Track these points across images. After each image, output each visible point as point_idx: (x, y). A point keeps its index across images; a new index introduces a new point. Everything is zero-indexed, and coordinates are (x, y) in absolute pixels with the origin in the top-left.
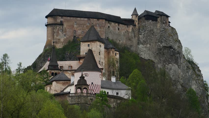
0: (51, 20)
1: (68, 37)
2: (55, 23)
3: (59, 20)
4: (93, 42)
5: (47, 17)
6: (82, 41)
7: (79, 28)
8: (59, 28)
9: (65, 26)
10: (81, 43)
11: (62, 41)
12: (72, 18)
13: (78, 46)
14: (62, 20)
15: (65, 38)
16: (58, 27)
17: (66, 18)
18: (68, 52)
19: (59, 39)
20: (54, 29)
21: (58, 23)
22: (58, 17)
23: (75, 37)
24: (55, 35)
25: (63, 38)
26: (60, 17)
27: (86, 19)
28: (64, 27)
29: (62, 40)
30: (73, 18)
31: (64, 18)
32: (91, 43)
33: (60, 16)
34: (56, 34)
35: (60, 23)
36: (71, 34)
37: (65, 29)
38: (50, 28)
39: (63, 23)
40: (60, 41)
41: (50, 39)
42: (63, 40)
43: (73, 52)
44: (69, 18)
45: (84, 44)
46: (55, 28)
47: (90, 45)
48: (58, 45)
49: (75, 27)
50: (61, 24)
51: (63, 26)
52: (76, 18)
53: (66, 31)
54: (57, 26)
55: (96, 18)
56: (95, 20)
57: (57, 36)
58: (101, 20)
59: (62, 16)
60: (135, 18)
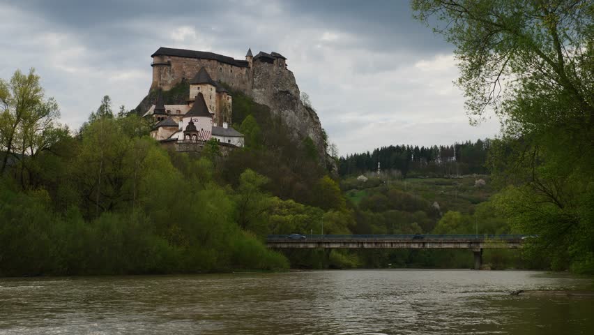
0: (157, 60)
1: (176, 78)
2: (162, 63)
3: (167, 59)
5: (152, 56)
6: (191, 83)
7: (188, 69)
8: (167, 68)
9: (173, 66)
10: (191, 86)
12: (180, 58)
13: (186, 89)
14: (169, 60)
15: (173, 80)
16: (165, 68)
19: (166, 81)
20: (161, 69)
21: (165, 63)
22: (165, 56)
23: (184, 78)
25: (171, 79)
27: (196, 60)
28: (172, 68)
29: (170, 82)
31: (173, 58)
32: (202, 85)
33: (167, 55)
34: (162, 75)
35: (167, 63)
36: (179, 76)
37: (173, 70)
38: (156, 68)
39: (171, 63)
40: (167, 83)
41: (156, 80)
44: (177, 58)
45: (194, 87)
47: (200, 88)
48: (165, 87)
49: (183, 68)
50: (169, 64)
51: (170, 67)
53: (174, 72)
54: (164, 66)
56: (206, 60)
57: (164, 77)
58: (212, 61)
59: (169, 56)
60: (249, 60)
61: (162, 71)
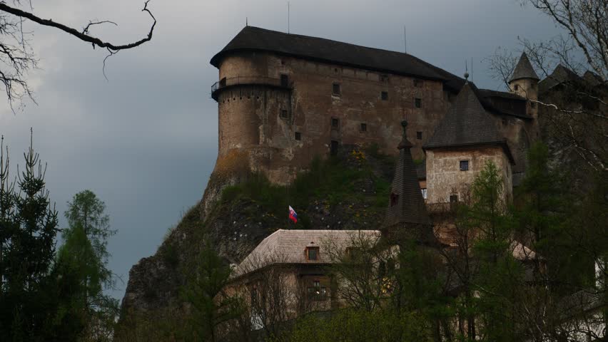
1: (310, 142)
2: (262, 81)
3: (277, 70)
4: (483, 152)
6: (433, 144)
7: (349, 109)
8: (277, 106)
9: (298, 97)
10: (430, 155)
11: (290, 158)
12: (322, 68)
13: (360, 180)
14: (286, 71)
15: (301, 145)
16: (271, 101)
17: (302, 63)
18: (324, 204)
19: (277, 149)
20: (257, 106)
21: (270, 83)
22: (273, 58)
23: (335, 144)
24: (261, 132)
25: (293, 144)
26: (279, 61)
27: (375, 77)
28: (295, 102)
29: (289, 153)
30: (326, 67)
31: (294, 63)
32: (477, 154)
33: (278, 54)
34: (264, 129)
35: (278, 83)
36: (321, 133)
37: (300, 109)
39: (292, 83)
40: (282, 156)
41: (239, 146)
42: (293, 152)
43: (346, 203)
44: (311, 66)
45: (441, 160)
46: (262, 105)
47: (471, 164)
48: (275, 172)
49: (334, 103)
50: (284, 87)
51: (290, 99)
52: (339, 69)
53: (301, 120)
54: (268, 94)
55: (409, 75)
56: (406, 80)
57: (269, 135)
58: (428, 84)
59: (286, 57)
60: (523, 90)
61: (260, 113)
